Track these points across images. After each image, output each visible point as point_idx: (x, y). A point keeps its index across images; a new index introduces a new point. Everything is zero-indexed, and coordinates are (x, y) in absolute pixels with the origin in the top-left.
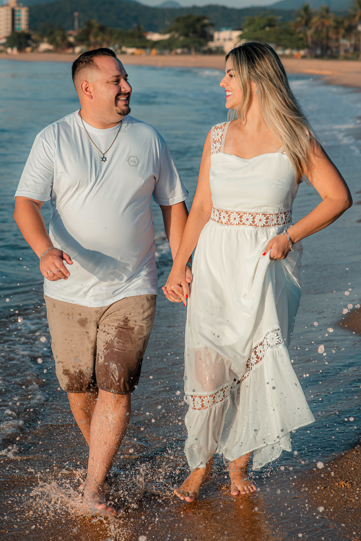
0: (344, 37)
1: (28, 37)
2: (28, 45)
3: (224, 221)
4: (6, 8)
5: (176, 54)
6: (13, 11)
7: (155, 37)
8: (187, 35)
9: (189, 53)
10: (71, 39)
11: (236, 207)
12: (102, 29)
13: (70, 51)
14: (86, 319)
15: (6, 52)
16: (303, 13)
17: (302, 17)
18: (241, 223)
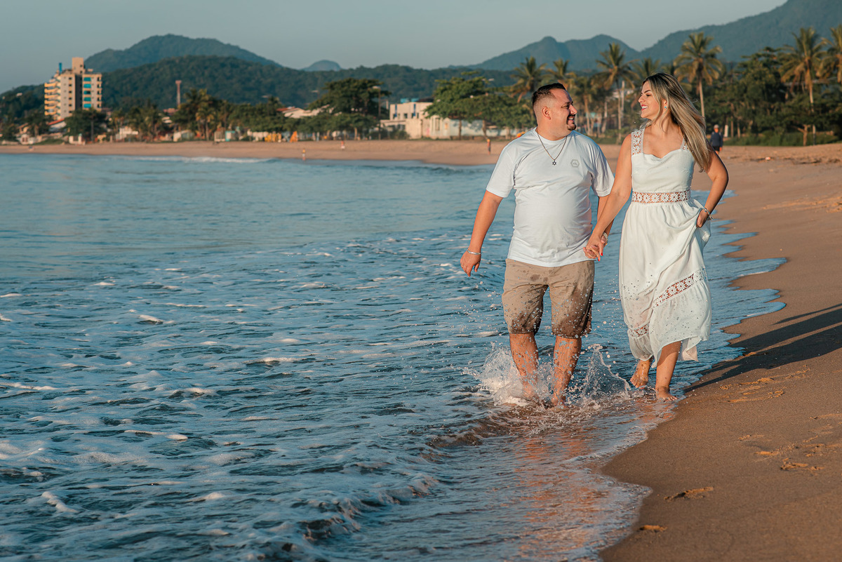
0: (592, 109)
1: (101, 118)
2: (101, 131)
3: (640, 200)
4: (68, 75)
5: (331, 138)
6: (79, 79)
7: (298, 114)
8: (346, 110)
9: (351, 138)
10: (167, 120)
11: (656, 190)
12: (214, 103)
13: (167, 137)
14: (539, 275)
15: (67, 142)
16: (526, 72)
17: (526, 78)
18: (660, 201)
